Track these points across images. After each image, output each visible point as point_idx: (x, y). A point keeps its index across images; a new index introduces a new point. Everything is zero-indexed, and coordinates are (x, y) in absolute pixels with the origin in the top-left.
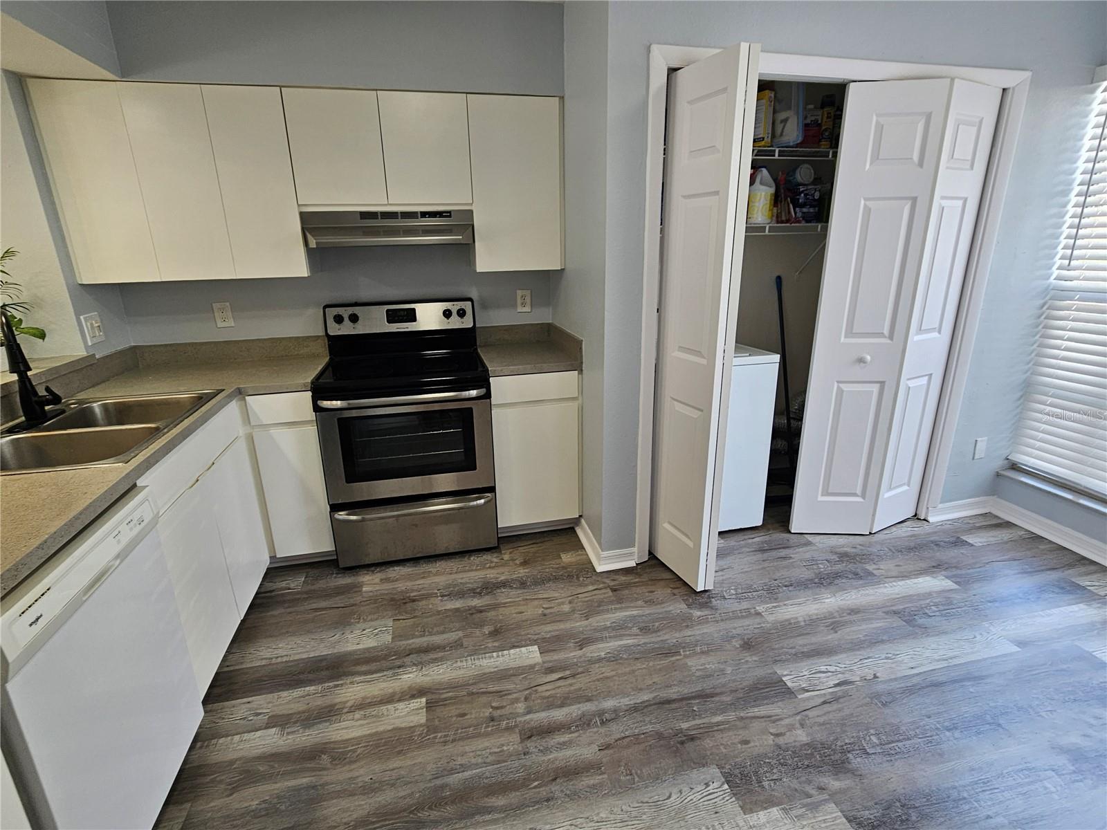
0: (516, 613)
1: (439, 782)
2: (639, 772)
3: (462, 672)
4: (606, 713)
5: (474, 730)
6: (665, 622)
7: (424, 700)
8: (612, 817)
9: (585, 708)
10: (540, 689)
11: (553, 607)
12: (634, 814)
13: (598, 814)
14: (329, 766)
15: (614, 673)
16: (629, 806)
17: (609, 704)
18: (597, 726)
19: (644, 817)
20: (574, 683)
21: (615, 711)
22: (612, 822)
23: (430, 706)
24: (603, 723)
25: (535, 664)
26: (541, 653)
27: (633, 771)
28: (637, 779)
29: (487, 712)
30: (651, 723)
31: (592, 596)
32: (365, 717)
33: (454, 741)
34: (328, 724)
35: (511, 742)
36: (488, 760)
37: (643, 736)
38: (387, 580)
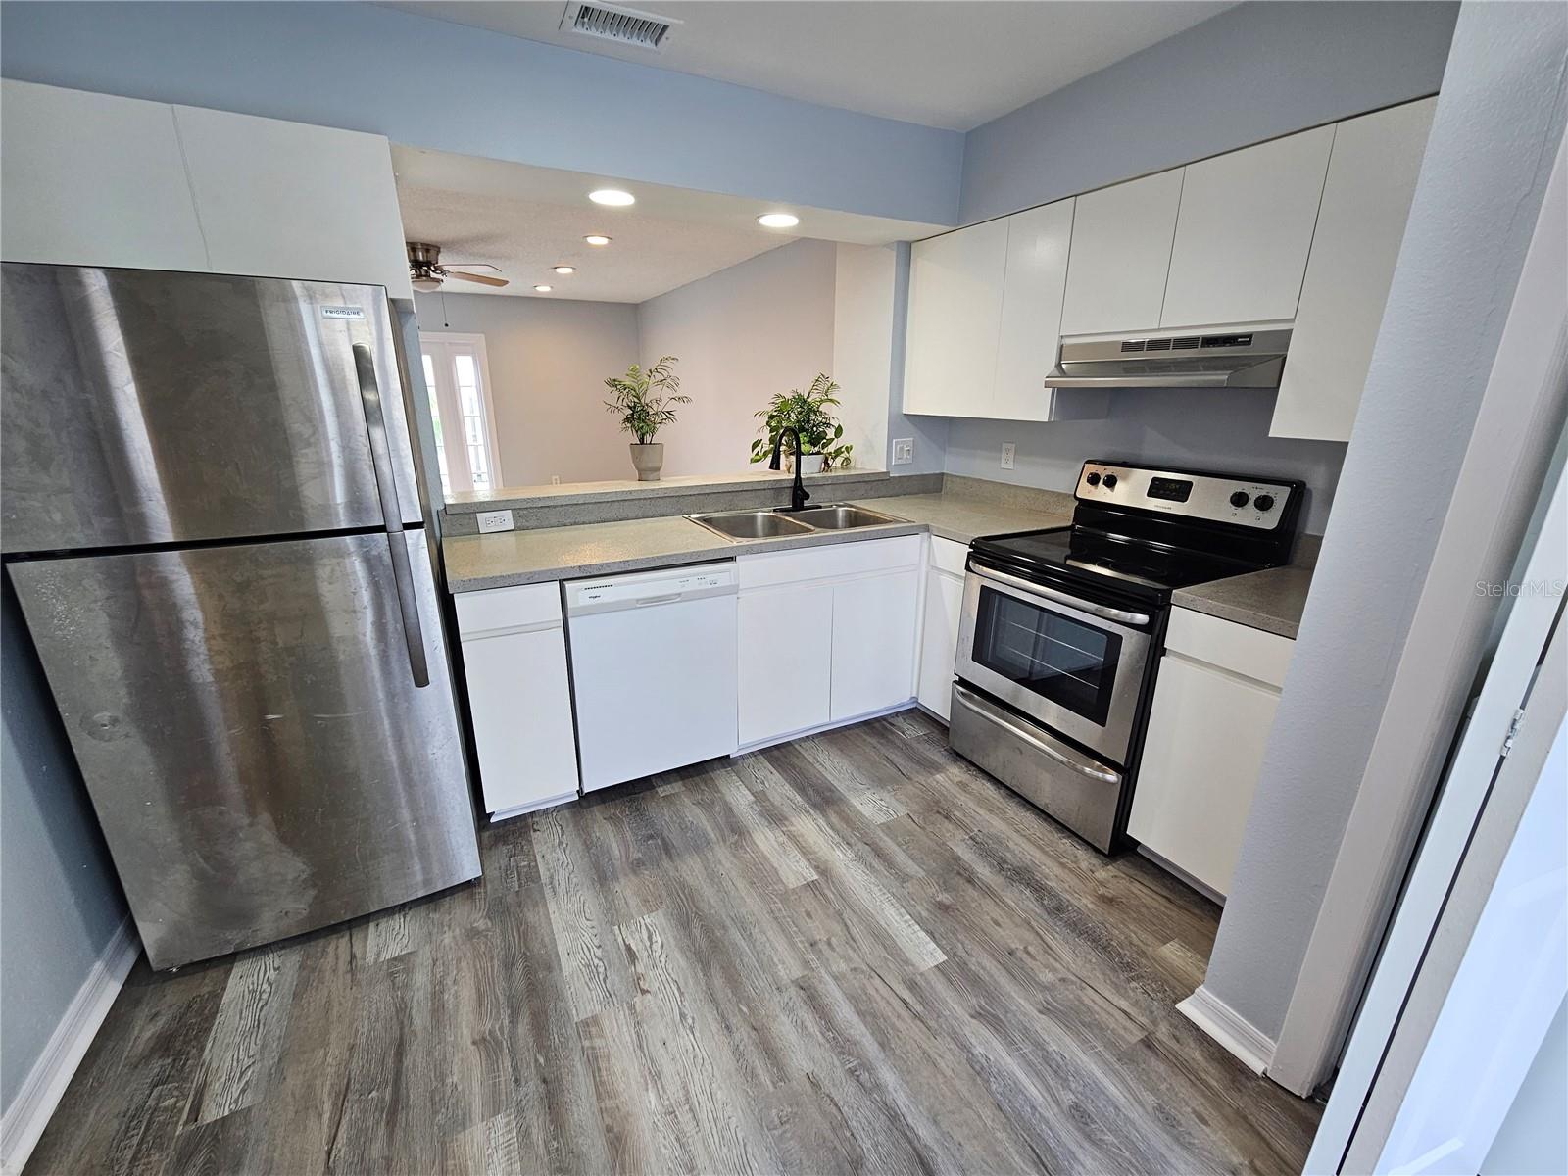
0: (992, 919)
1: (728, 922)
2: (789, 1135)
3: (865, 895)
4: (870, 1074)
5: (794, 932)
6: (1127, 1154)
7: (816, 877)
8: (719, 1106)
9: (867, 1044)
10: (877, 981)
11: (1035, 960)
12: (727, 1135)
13: (721, 1088)
14: (728, 843)
15: (949, 1073)
16: (737, 1127)
17: (888, 1077)
18: (843, 1065)
19: (725, 1150)
20: (903, 1020)
21: (878, 1086)
22: (713, 1109)
23: (811, 886)
24: (851, 1072)
25: (913, 966)
26: (936, 967)
27: (788, 1126)
28: (776, 1132)
29: (820, 936)
30: (876, 1145)
31: (1102, 1008)
32: (782, 844)
33: (776, 919)
34: (767, 824)
35: (789, 968)
36: (762, 955)
37: (848, 1134)
38: (963, 786)
